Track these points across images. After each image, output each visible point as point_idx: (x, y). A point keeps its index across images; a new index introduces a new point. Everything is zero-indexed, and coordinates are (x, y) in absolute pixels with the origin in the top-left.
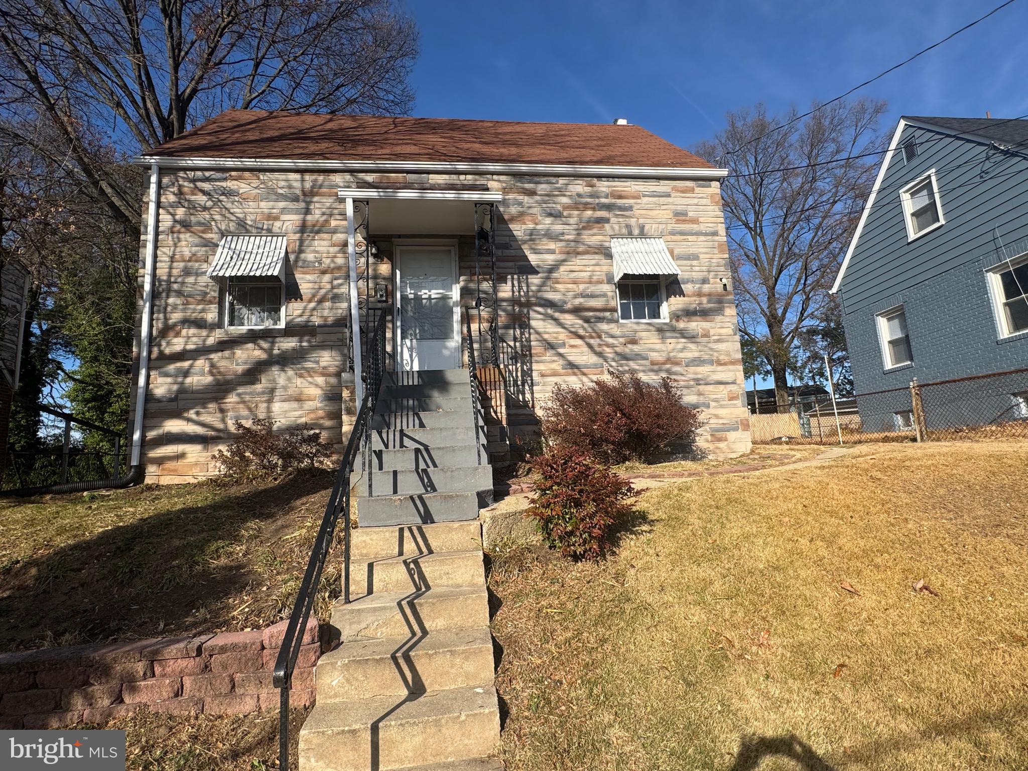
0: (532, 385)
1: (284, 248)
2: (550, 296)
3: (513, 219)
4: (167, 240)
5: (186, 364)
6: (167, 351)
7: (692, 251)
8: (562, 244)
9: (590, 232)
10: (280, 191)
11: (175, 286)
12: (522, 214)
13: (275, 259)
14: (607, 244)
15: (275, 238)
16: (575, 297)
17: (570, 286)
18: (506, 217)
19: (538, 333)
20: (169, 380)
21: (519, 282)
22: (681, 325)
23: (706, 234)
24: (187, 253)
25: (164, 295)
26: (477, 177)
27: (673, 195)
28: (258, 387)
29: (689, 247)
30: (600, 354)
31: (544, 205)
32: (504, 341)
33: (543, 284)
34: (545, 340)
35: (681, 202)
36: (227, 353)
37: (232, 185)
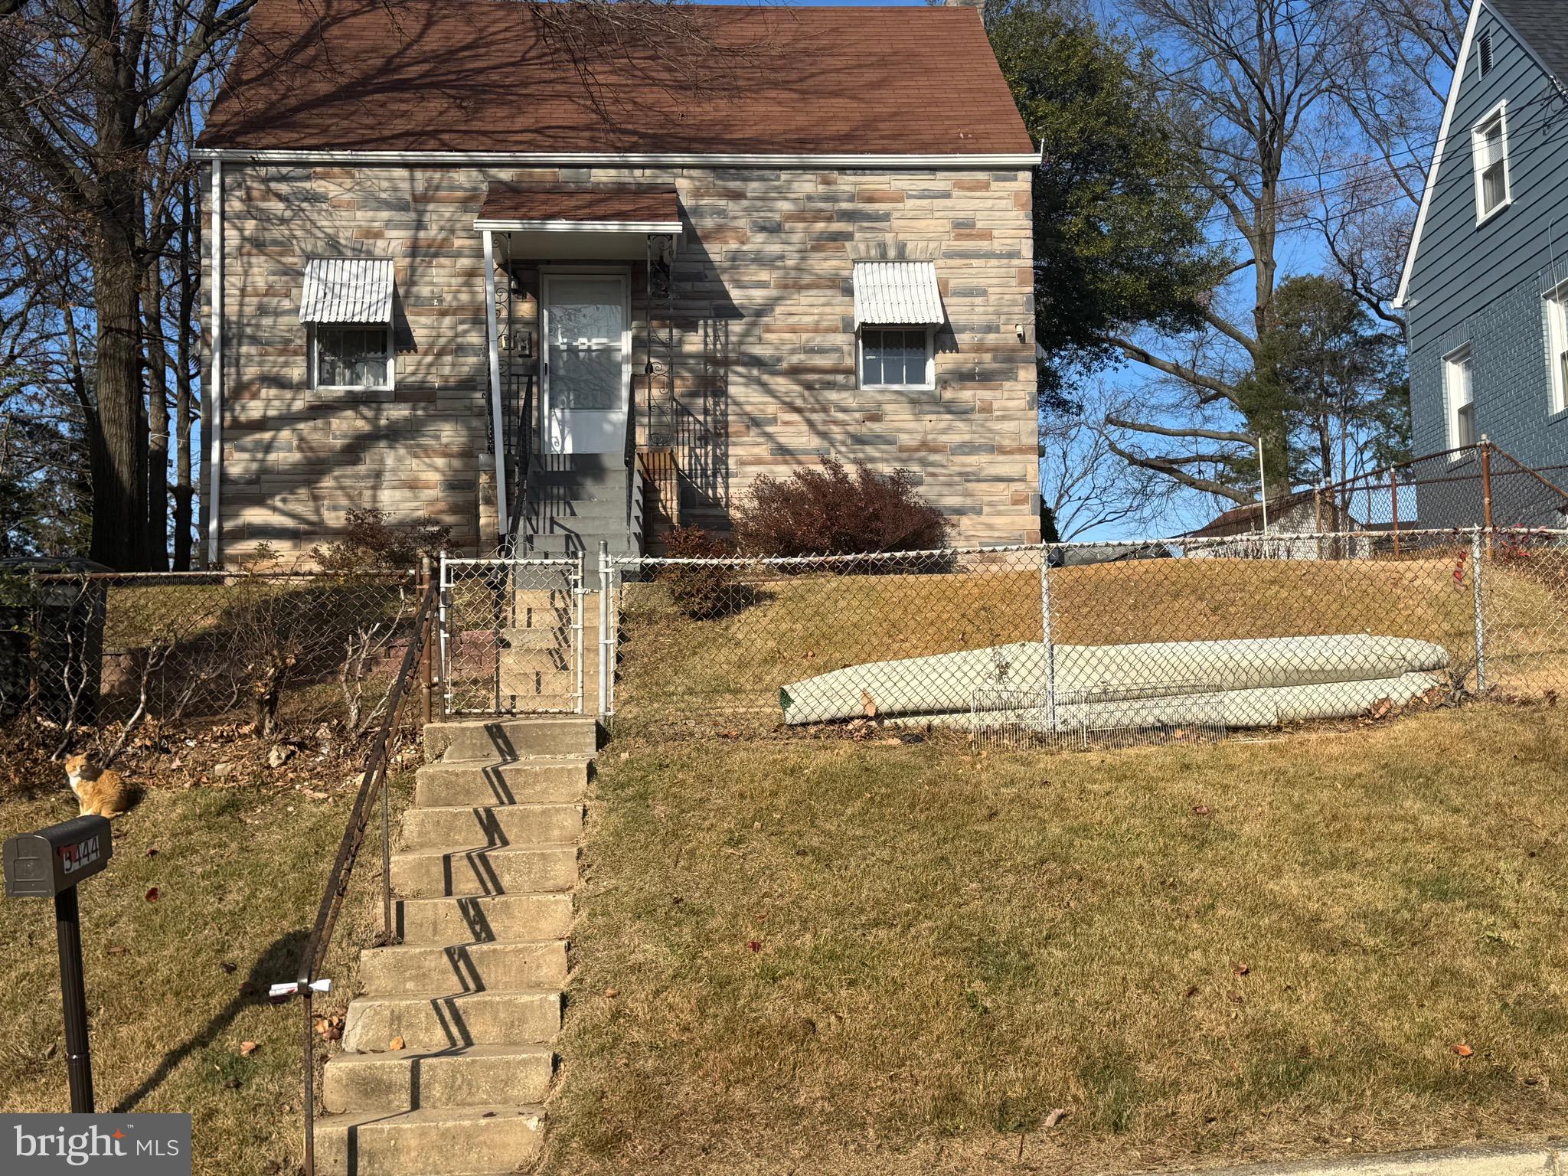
0: (727, 475)
1: (391, 278)
2: (757, 350)
3: (708, 236)
4: (235, 265)
5: (267, 436)
6: (243, 418)
7: (975, 282)
8: (780, 273)
9: (822, 255)
10: (384, 195)
11: (249, 330)
12: (720, 229)
13: (382, 296)
14: (845, 273)
15: (377, 263)
16: (793, 352)
17: (787, 336)
18: (699, 233)
19: (736, 404)
20: (246, 456)
21: (715, 331)
22: (948, 395)
23: (1000, 256)
24: (261, 282)
25: (235, 342)
26: (657, 172)
27: (955, 194)
28: (362, 469)
29: (973, 276)
30: (824, 435)
31: (755, 214)
32: (690, 414)
33: (746, 334)
34: (747, 414)
35: (963, 206)
36: (320, 423)
37: (318, 186)
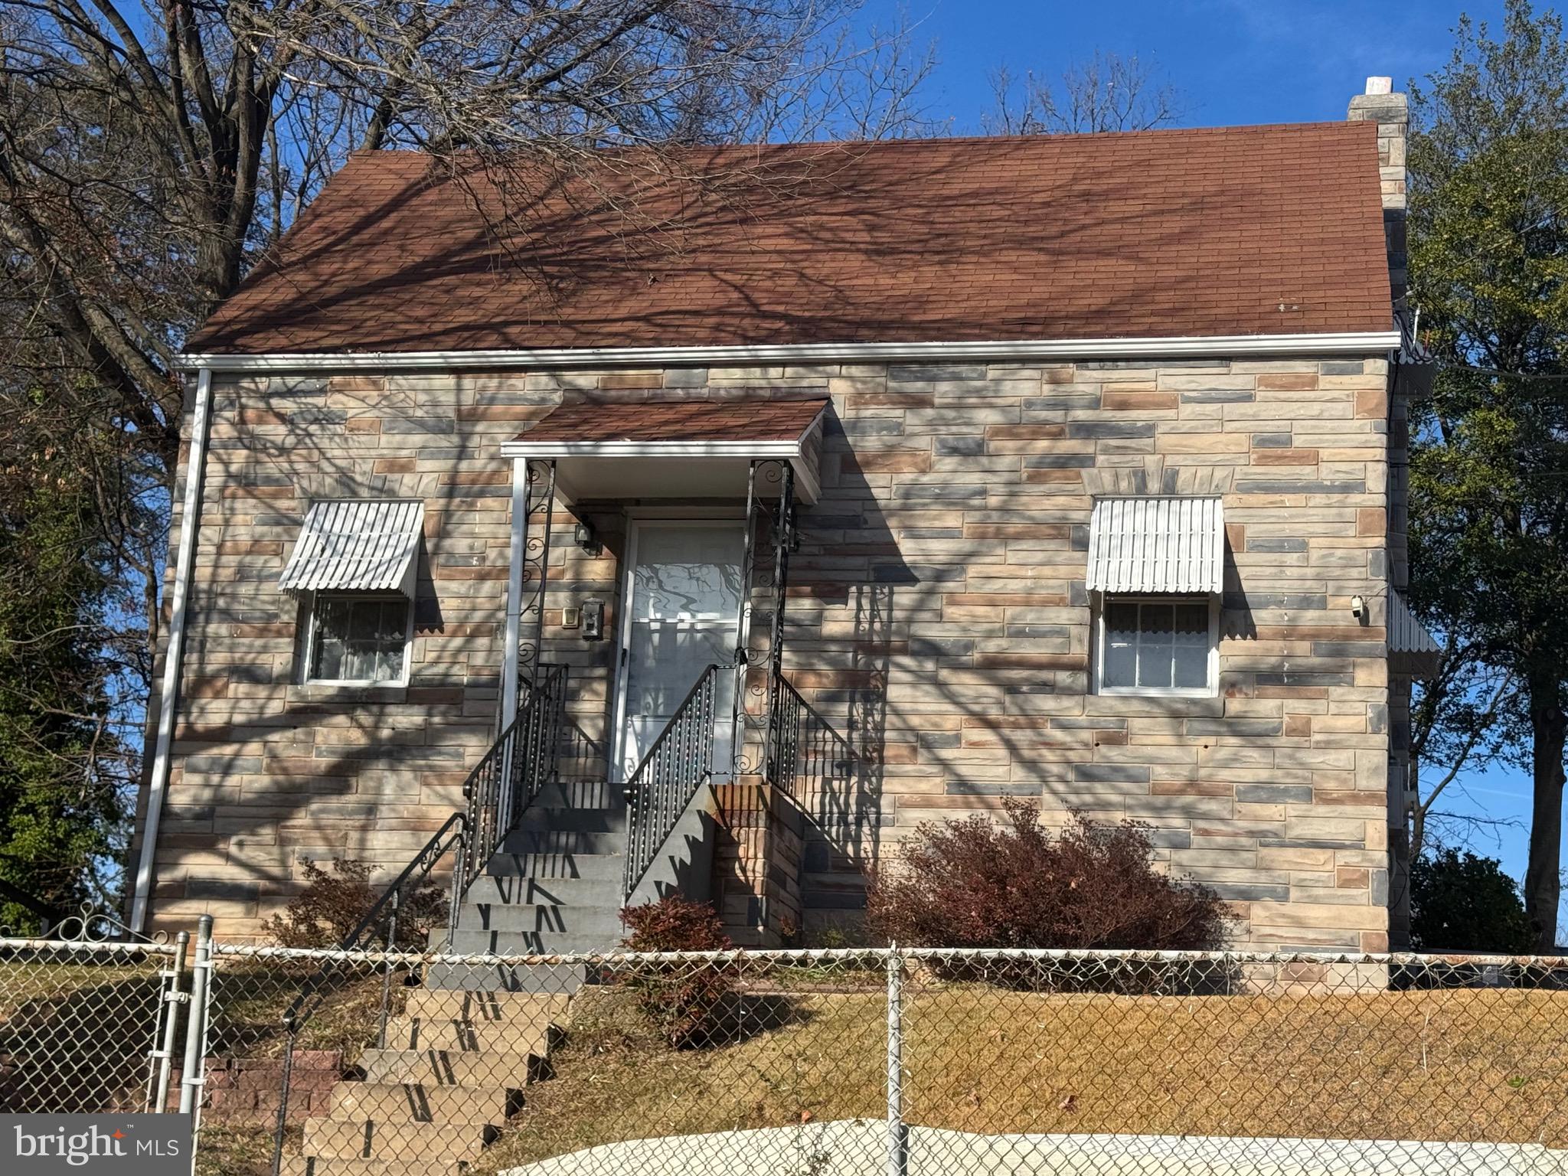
0: (878, 823)
1: (418, 528)
2: (933, 632)
3: (870, 463)
4: (213, 512)
5: (229, 750)
6: (200, 726)
7: (1288, 530)
8: (977, 515)
9: (1043, 488)
10: (419, 413)
11: (221, 602)
12: (889, 451)
13: (399, 551)
14: (1077, 516)
15: (404, 506)
16: (990, 635)
17: (981, 610)
18: (858, 458)
19: (897, 713)
20: (197, 779)
21: (873, 602)
22: (1235, 706)
23: (1328, 490)
24: (243, 534)
25: (201, 618)
26: (801, 370)
27: (1259, 395)
28: (350, 800)
29: (1283, 521)
30: (1032, 765)
31: (943, 430)
32: (827, 727)
33: (918, 608)
34: (912, 729)
35: (1271, 414)
36: (300, 733)
37: (335, 402)
